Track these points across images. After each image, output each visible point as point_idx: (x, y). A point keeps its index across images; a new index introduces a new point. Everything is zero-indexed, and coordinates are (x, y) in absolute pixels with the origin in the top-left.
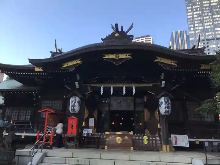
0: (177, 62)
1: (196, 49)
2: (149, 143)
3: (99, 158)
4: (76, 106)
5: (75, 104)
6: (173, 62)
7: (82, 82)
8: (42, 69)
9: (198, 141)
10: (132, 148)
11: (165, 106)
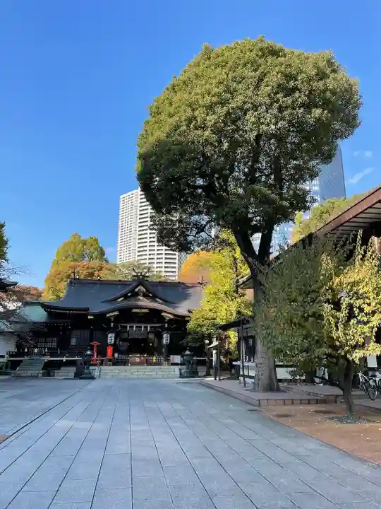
2: (156, 361)
5: (112, 338)
6: (172, 316)
10: (145, 364)
11: (166, 339)
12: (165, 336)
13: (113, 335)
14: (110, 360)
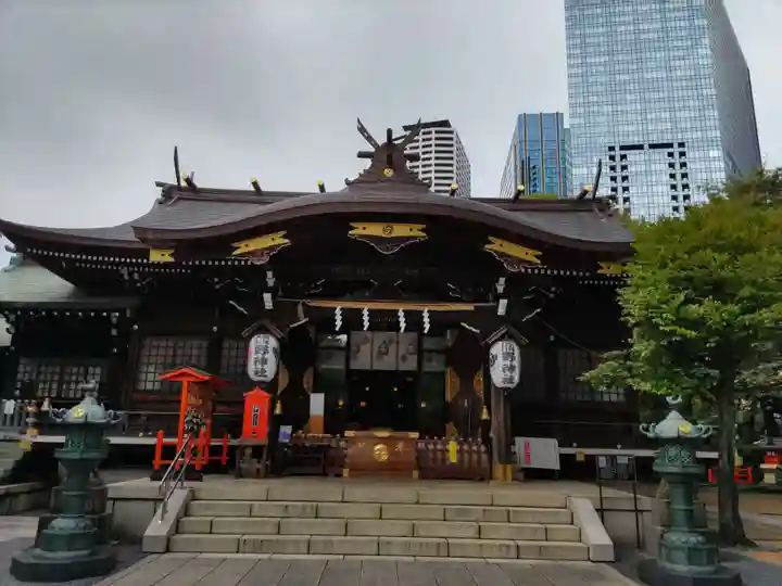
0: (540, 253)
1: (589, 200)
2: (461, 460)
3: (340, 499)
4: (268, 362)
5: (266, 356)
6: (531, 251)
7: (280, 293)
8: (171, 255)
9: (580, 453)
10: (416, 474)
11: (504, 364)
12: (498, 349)
13: (273, 343)
14: (257, 451)
